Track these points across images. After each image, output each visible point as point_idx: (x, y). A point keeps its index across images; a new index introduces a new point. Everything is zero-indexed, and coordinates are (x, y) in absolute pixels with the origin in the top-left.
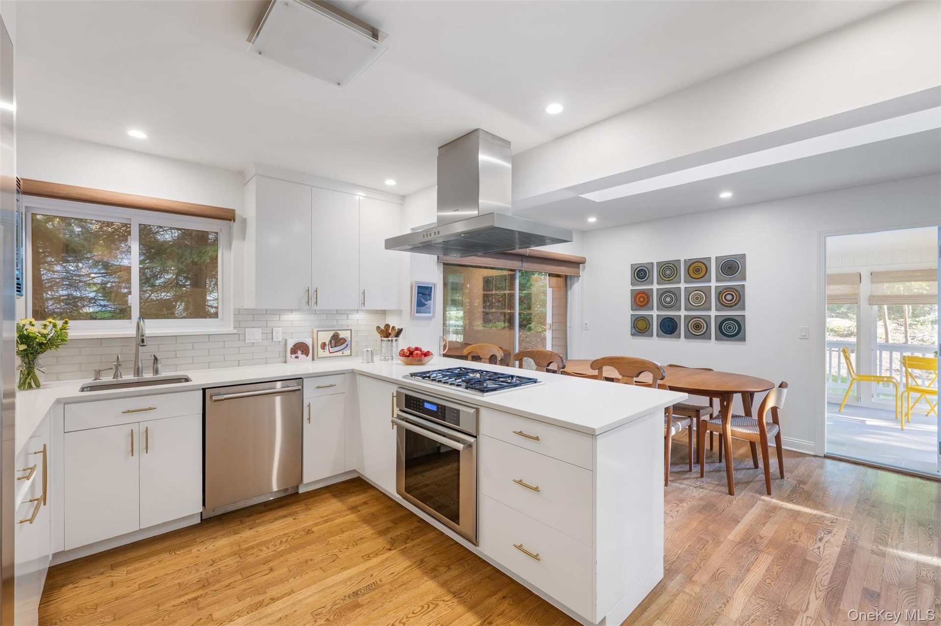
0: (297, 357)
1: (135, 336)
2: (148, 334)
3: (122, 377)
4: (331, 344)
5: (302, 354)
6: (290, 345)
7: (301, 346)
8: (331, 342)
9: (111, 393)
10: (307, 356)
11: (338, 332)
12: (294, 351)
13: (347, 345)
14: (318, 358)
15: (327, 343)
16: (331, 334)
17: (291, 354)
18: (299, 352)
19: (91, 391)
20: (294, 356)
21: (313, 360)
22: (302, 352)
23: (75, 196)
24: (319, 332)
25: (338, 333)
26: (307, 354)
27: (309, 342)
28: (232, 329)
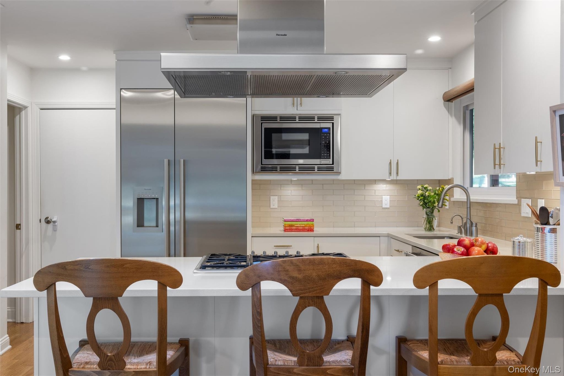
28: (516, 199)
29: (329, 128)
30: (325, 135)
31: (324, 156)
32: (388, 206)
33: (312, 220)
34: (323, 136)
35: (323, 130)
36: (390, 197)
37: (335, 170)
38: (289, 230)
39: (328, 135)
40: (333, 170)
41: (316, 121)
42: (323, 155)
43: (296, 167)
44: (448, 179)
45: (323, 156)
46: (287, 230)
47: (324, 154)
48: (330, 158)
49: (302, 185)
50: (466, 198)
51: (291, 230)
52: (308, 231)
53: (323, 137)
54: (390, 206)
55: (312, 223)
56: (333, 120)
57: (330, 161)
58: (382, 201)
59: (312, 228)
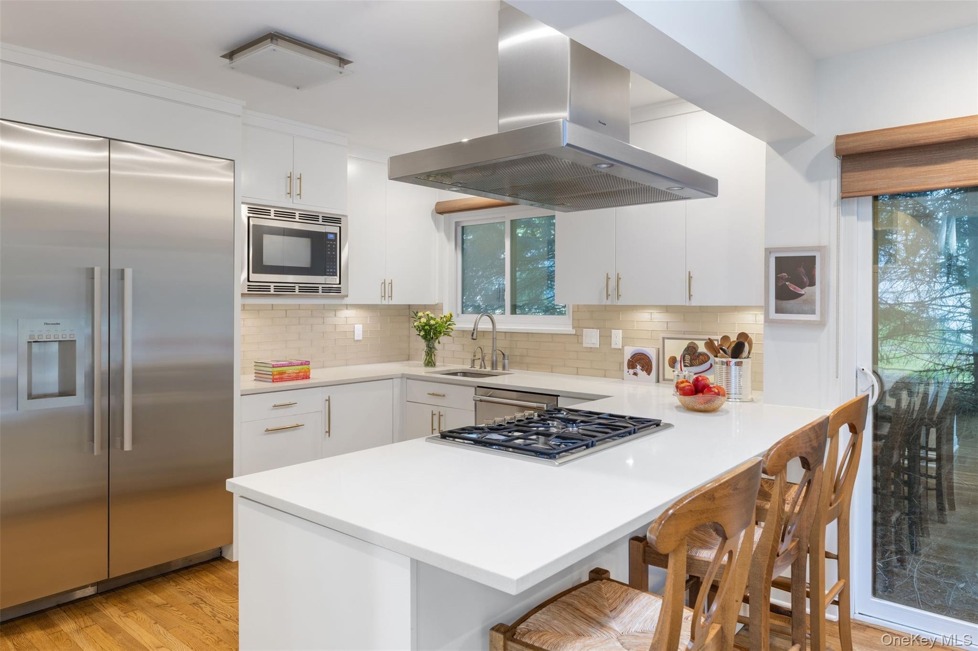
0: (635, 374)
1: (492, 330)
2: (498, 329)
3: (485, 368)
4: (684, 360)
5: (642, 370)
6: (627, 356)
7: (640, 359)
8: (683, 357)
9: (473, 381)
10: (649, 374)
11: (696, 342)
12: (632, 364)
13: (711, 366)
14: (664, 380)
15: (678, 359)
16: (685, 344)
17: (629, 368)
18: (638, 367)
19: (464, 376)
20: (631, 371)
21: (658, 381)
22: (643, 367)
23: (463, 207)
24: (666, 341)
25: (695, 344)
26: (649, 371)
27: (652, 353)
28: (571, 329)
29: (336, 234)
30: (331, 243)
31: (330, 272)
32: (360, 338)
33: (307, 363)
34: (329, 244)
35: (329, 235)
36: (363, 326)
37: (343, 292)
38: (278, 380)
39: (334, 243)
40: (340, 292)
41: (320, 222)
42: (328, 270)
43: (295, 287)
44: (434, 304)
45: (328, 272)
46: (276, 379)
47: (330, 269)
48: (336, 275)
49: (259, 310)
50: (492, 327)
51: (281, 380)
52: (303, 379)
53: (329, 246)
54: (363, 338)
55: (307, 366)
56: (340, 223)
57: (336, 279)
58: (354, 331)
59: (308, 374)
